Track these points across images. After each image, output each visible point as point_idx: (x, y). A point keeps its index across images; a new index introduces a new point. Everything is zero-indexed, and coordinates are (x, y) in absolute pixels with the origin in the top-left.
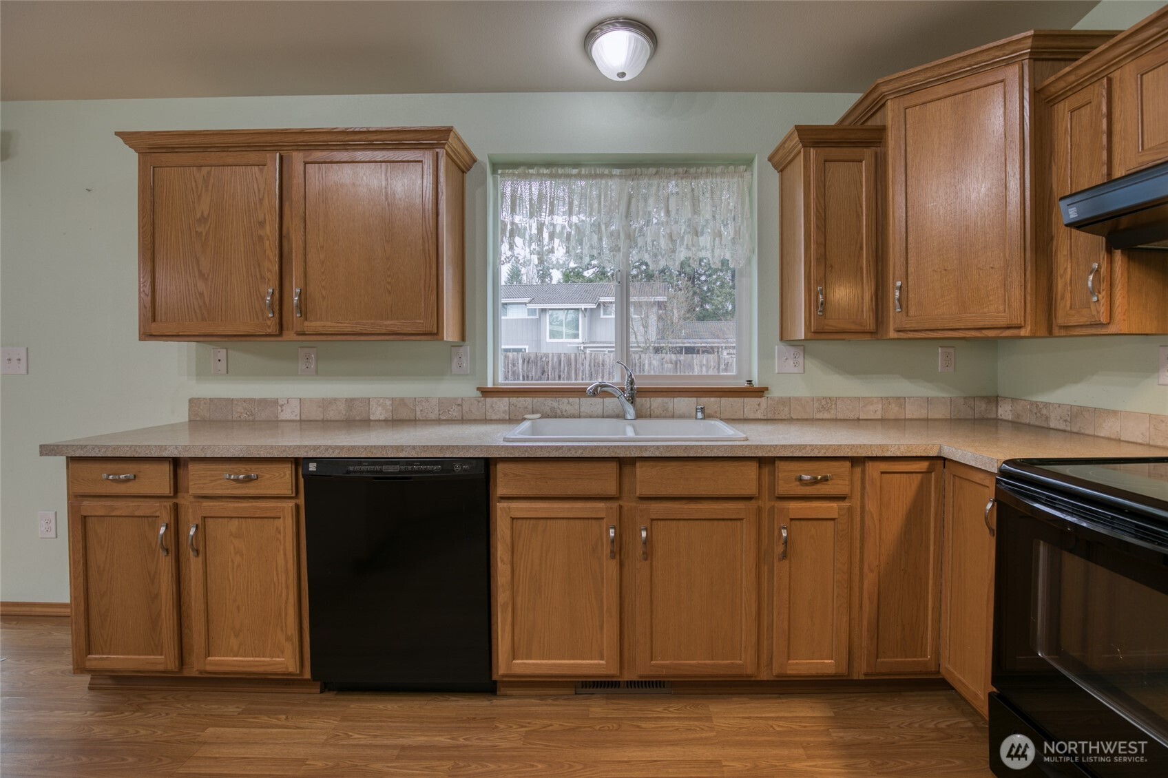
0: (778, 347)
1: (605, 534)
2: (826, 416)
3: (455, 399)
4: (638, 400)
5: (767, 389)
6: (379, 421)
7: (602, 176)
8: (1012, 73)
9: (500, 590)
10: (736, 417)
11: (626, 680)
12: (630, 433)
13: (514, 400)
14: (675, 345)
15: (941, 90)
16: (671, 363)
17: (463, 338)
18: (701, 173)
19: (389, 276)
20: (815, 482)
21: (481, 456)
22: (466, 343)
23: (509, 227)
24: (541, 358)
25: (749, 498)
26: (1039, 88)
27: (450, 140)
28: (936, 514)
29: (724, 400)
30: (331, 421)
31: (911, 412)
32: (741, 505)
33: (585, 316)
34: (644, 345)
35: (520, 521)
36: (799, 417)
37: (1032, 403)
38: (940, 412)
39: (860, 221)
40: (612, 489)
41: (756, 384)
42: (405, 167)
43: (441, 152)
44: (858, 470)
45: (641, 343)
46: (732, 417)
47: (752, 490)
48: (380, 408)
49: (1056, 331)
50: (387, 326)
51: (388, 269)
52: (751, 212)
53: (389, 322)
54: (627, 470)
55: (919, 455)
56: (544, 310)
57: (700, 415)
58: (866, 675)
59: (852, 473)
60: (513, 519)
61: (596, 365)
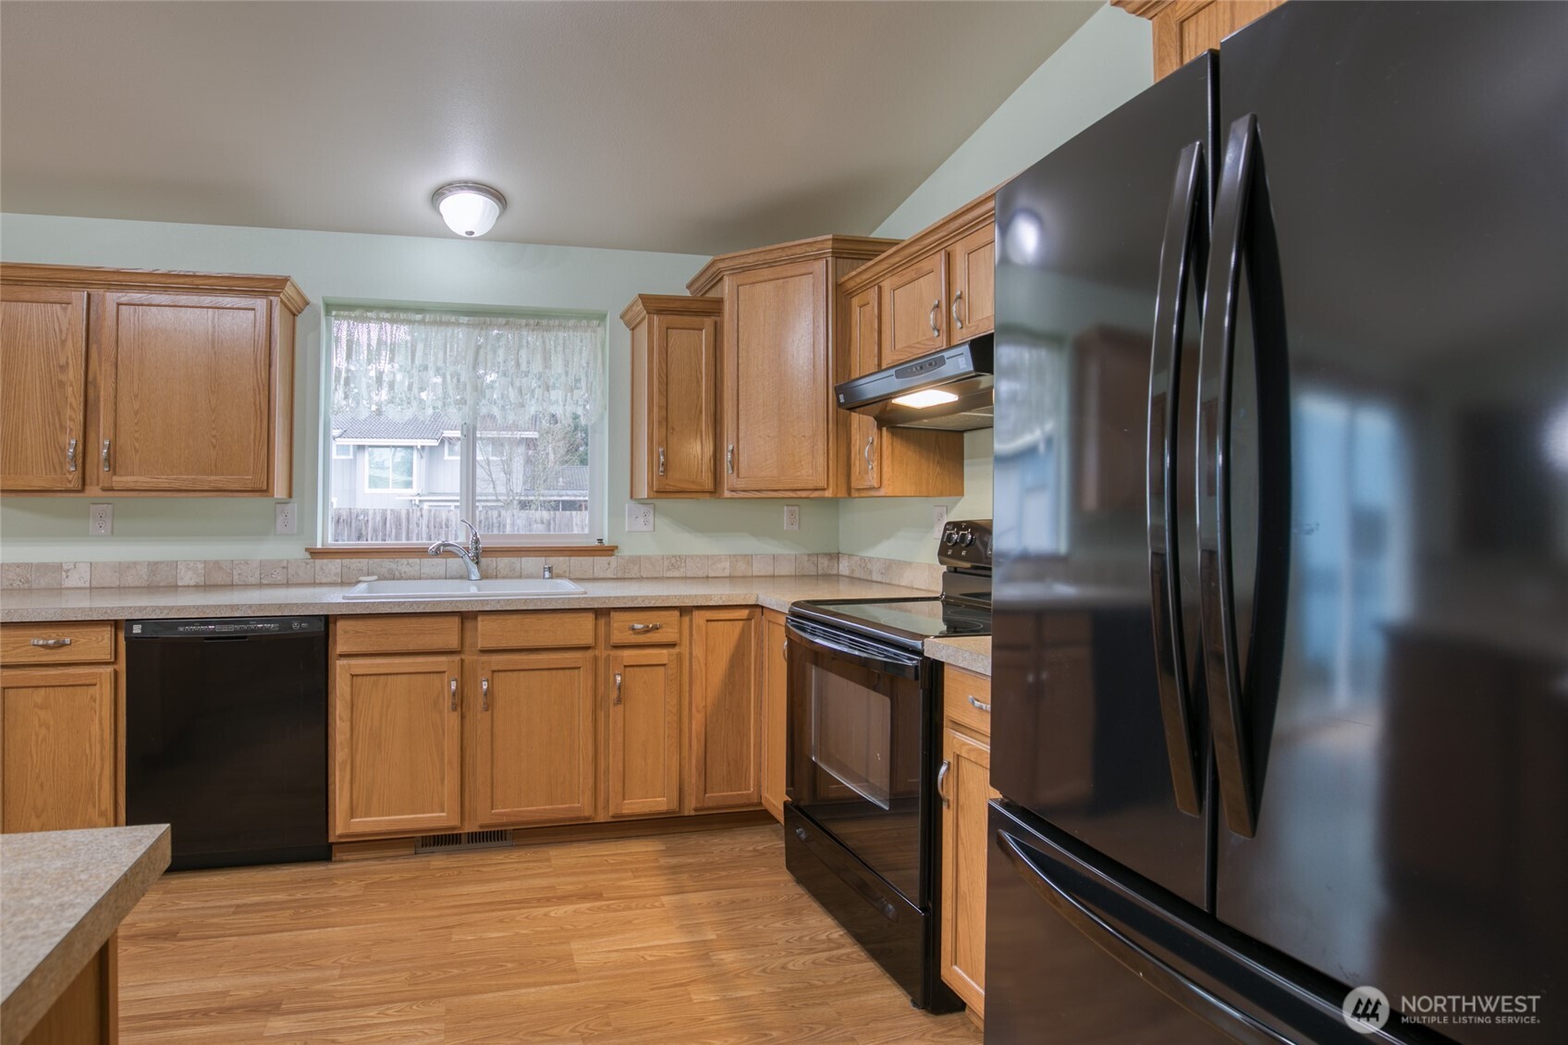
0: (628, 505)
1: (446, 688)
2: (676, 574)
3: (281, 561)
4: (484, 561)
5: (617, 547)
6: (189, 586)
7: (448, 324)
8: (819, 266)
9: (338, 748)
10: (586, 577)
11: (467, 831)
12: (473, 590)
13: (347, 562)
14: (548, 498)
15: (766, 273)
16: (542, 522)
17: (290, 496)
18: (553, 326)
19: (214, 429)
20: (647, 631)
21: (321, 613)
22: (294, 499)
23: (344, 375)
24: (357, 516)
25: (587, 648)
26: (839, 282)
27: (286, 289)
28: (756, 658)
29: (573, 559)
30: (129, 587)
31: (758, 568)
32: (579, 654)
33: (422, 457)
34: (505, 498)
35: (360, 678)
36: (649, 576)
37: (862, 558)
38: (786, 569)
39: (699, 386)
40: (453, 642)
41: (606, 543)
42: (235, 314)
43: (275, 300)
44: (686, 619)
45: (501, 494)
46: (582, 577)
47: (589, 640)
48: (190, 573)
49: (854, 494)
50: (210, 482)
51: (213, 421)
52: (604, 371)
53: (212, 478)
54: (469, 624)
55: (739, 603)
56: (361, 448)
57: (547, 574)
58: (696, 810)
59: (681, 623)
60: (353, 676)
61: (437, 525)
